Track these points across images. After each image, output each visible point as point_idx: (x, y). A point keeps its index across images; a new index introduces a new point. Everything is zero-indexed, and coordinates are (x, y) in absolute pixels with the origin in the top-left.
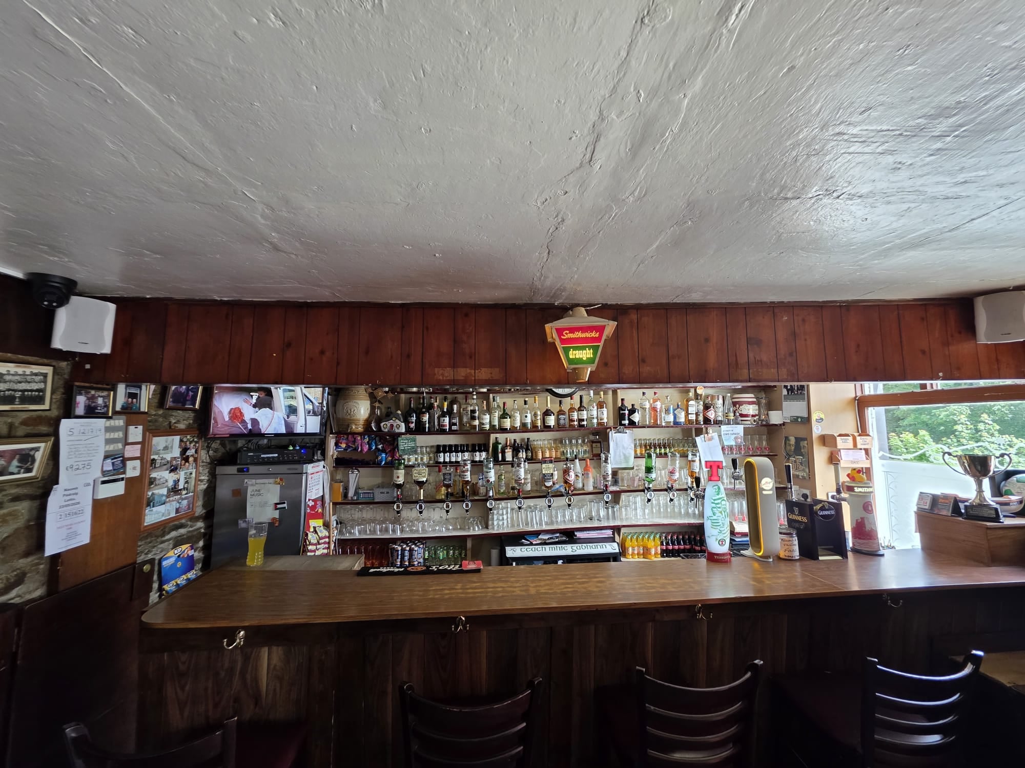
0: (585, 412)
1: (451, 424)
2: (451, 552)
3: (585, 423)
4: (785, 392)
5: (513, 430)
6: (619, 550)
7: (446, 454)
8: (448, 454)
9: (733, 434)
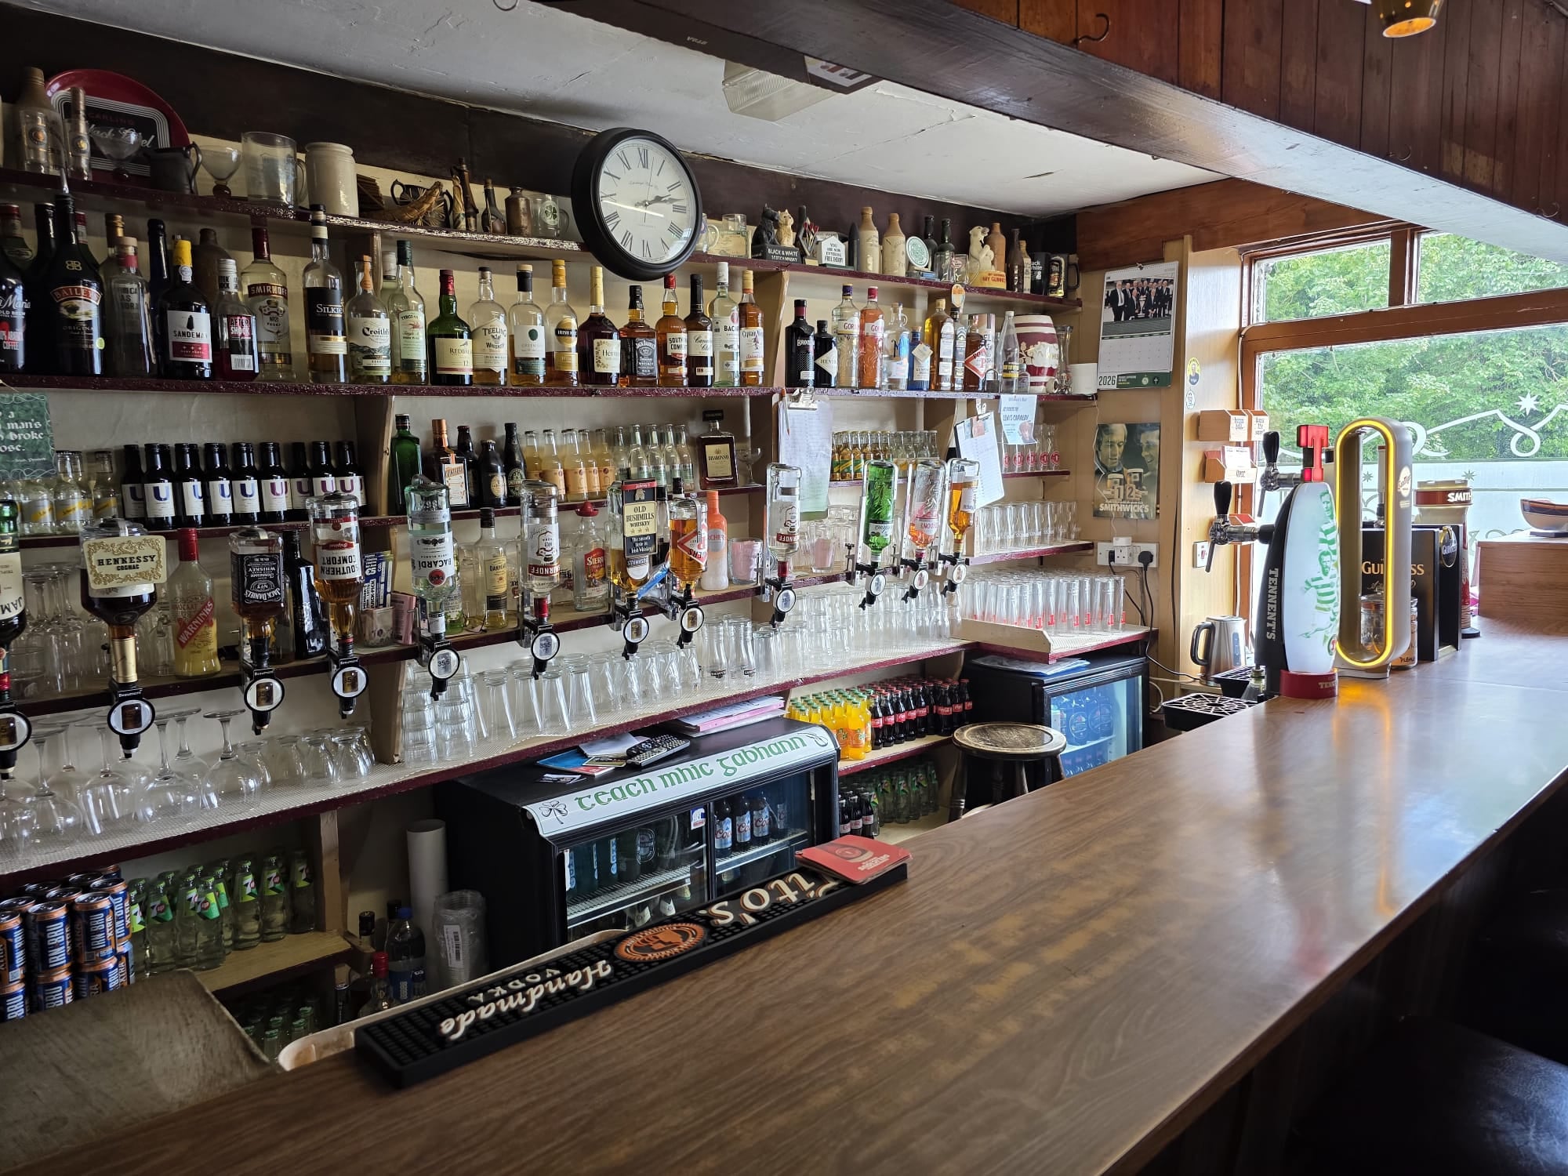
0: (708, 335)
1: (223, 350)
2: (249, 879)
3: (708, 371)
4: (1108, 315)
5: (485, 382)
6: (836, 745)
7: (215, 486)
8: (226, 483)
9: (1018, 418)
